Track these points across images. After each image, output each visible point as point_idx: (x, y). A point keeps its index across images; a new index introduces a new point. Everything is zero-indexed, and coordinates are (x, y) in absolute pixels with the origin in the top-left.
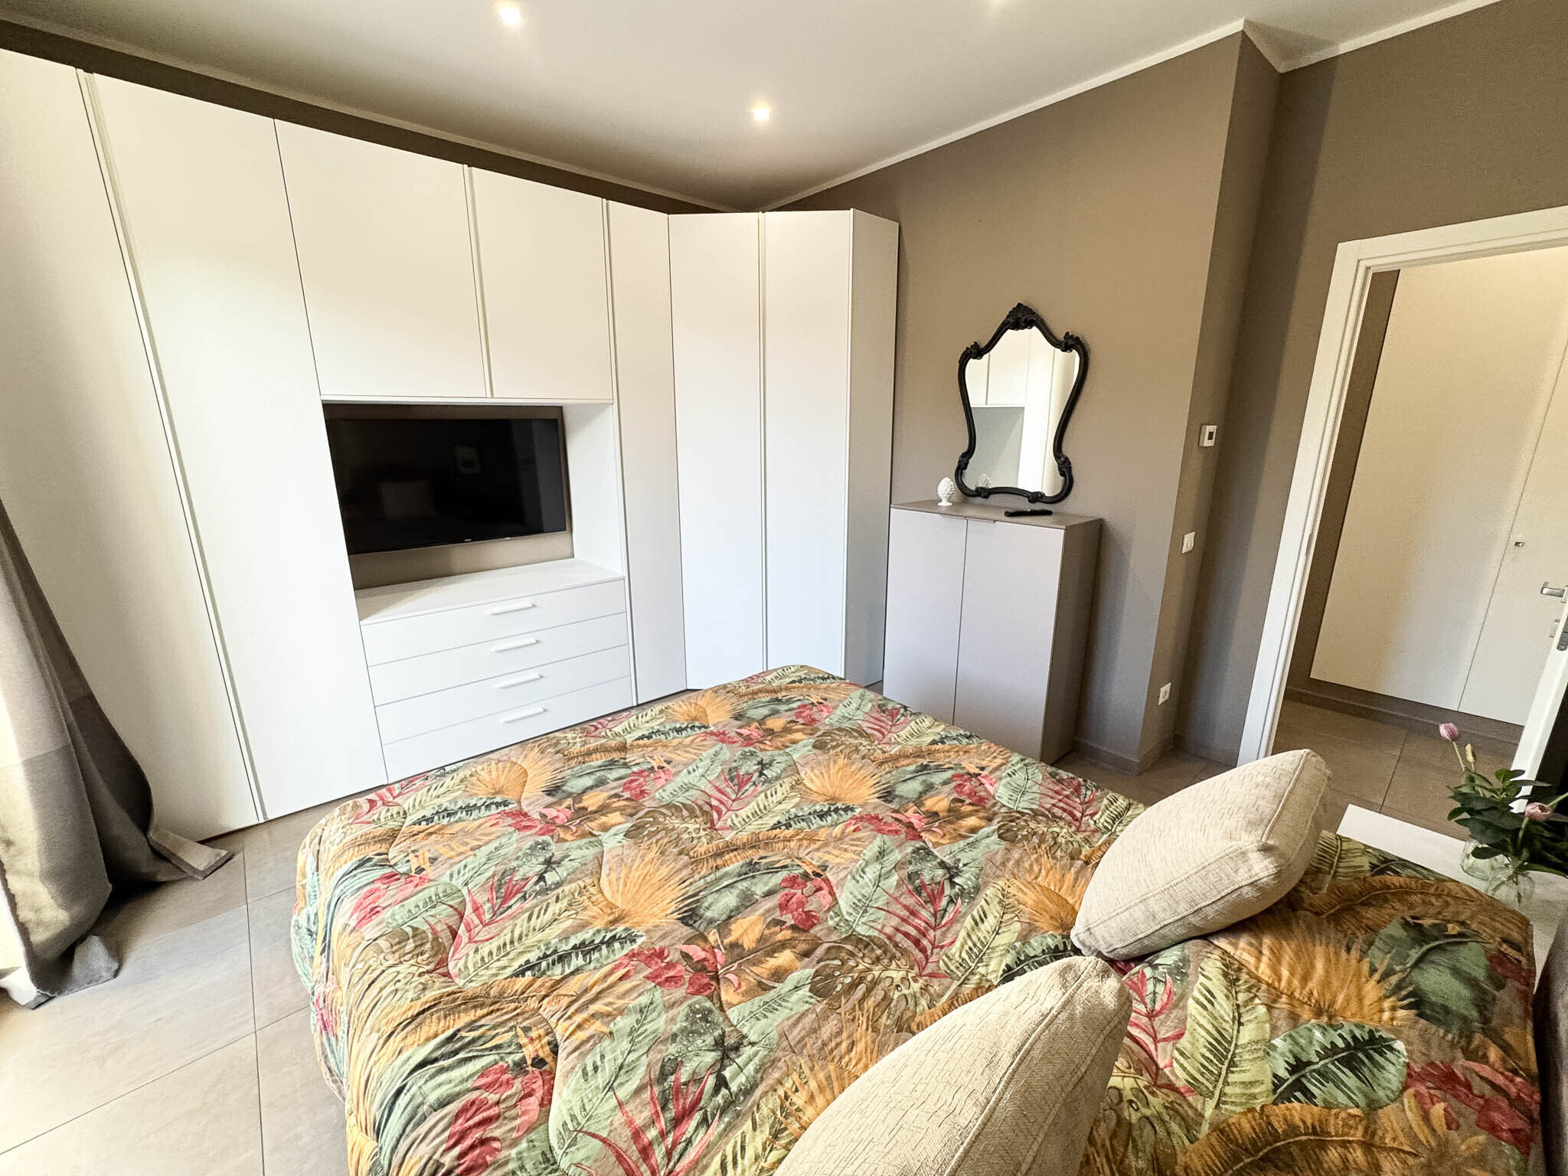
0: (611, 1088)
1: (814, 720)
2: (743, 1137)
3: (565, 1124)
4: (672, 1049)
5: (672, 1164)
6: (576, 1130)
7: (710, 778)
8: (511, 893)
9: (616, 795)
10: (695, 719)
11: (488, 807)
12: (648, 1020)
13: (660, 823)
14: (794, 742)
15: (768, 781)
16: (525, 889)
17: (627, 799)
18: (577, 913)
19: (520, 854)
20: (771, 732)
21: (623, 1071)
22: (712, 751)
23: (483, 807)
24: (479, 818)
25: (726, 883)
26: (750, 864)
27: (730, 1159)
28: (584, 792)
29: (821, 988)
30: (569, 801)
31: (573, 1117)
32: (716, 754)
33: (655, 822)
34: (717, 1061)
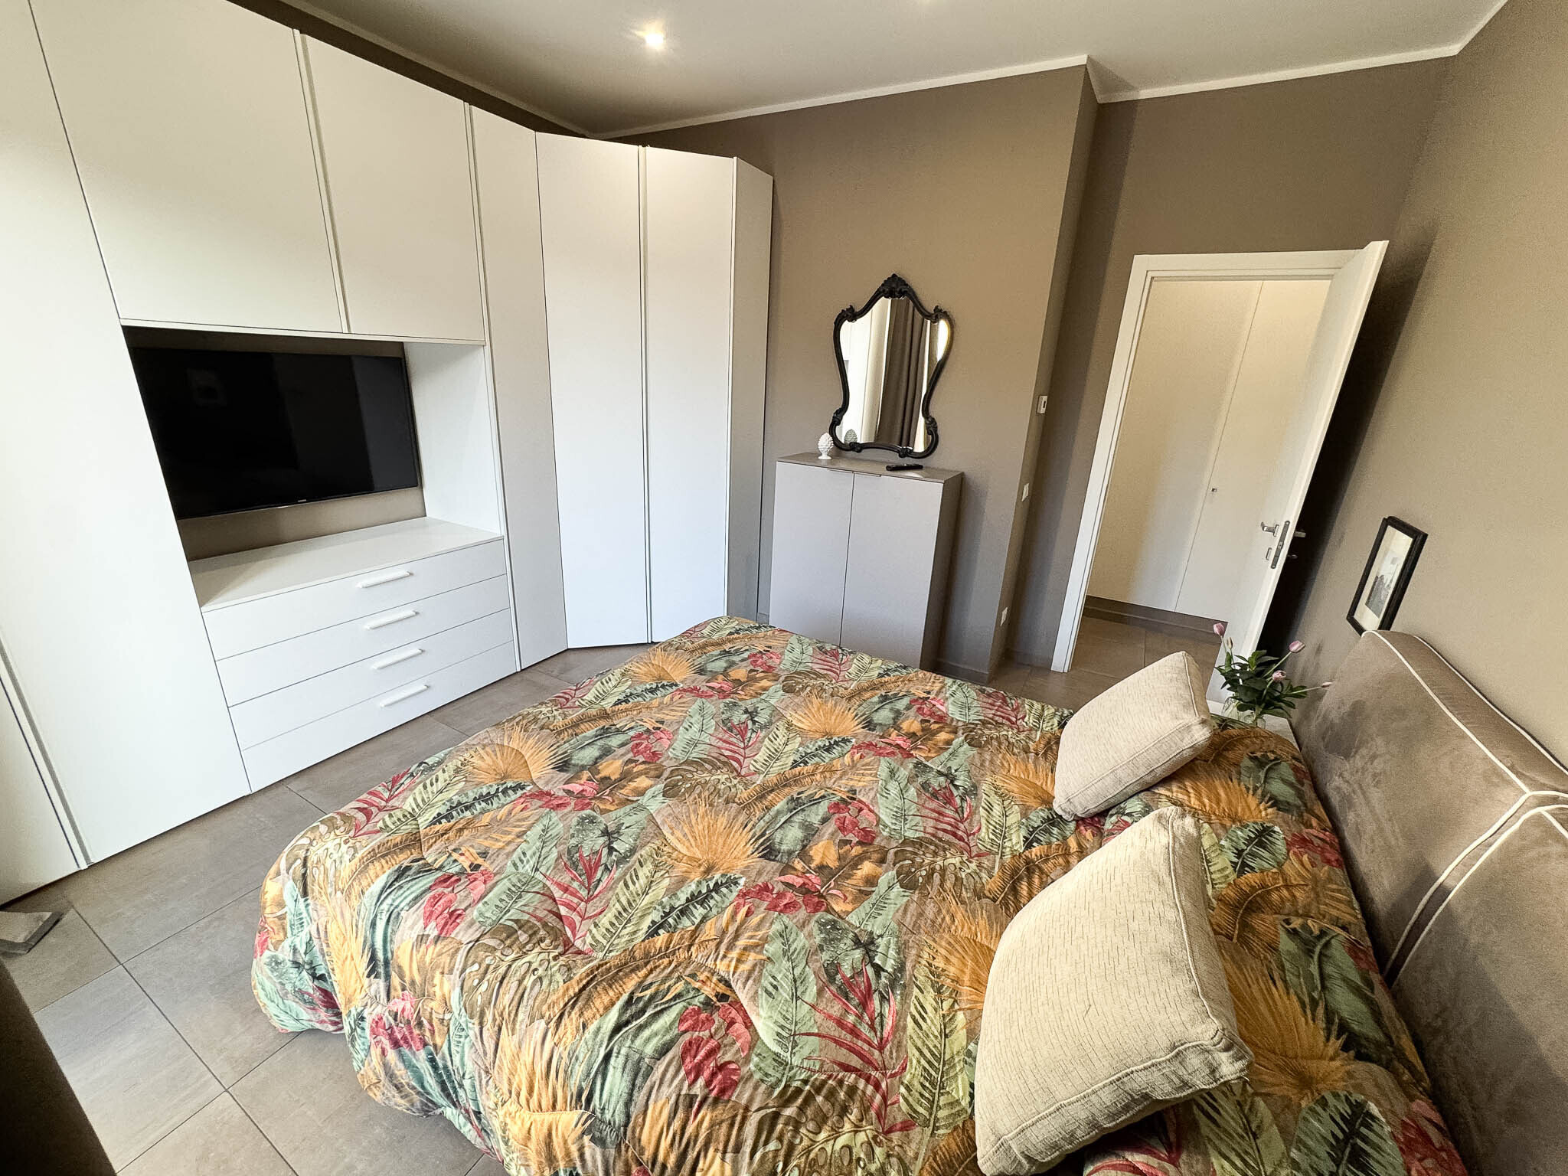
0: (797, 998)
1: (770, 667)
2: (918, 1000)
3: (778, 1034)
4: (825, 956)
5: (878, 1034)
6: (791, 1035)
7: (711, 731)
8: (591, 869)
9: (630, 761)
10: (660, 679)
11: (504, 792)
12: (791, 940)
13: (690, 779)
14: (765, 689)
15: (763, 727)
16: (603, 862)
17: (643, 763)
18: (668, 872)
19: (572, 831)
20: (738, 682)
21: (798, 983)
22: (696, 706)
23: (500, 794)
24: (503, 806)
25: (783, 820)
26: (792, 799)
27: (918, 1017)
28: (596, 763)
29: (908, 881)
30: (586, 775)
31: (782, 1027)
32: (701, 709)
33: (685, 780)
34: (864, 955)
